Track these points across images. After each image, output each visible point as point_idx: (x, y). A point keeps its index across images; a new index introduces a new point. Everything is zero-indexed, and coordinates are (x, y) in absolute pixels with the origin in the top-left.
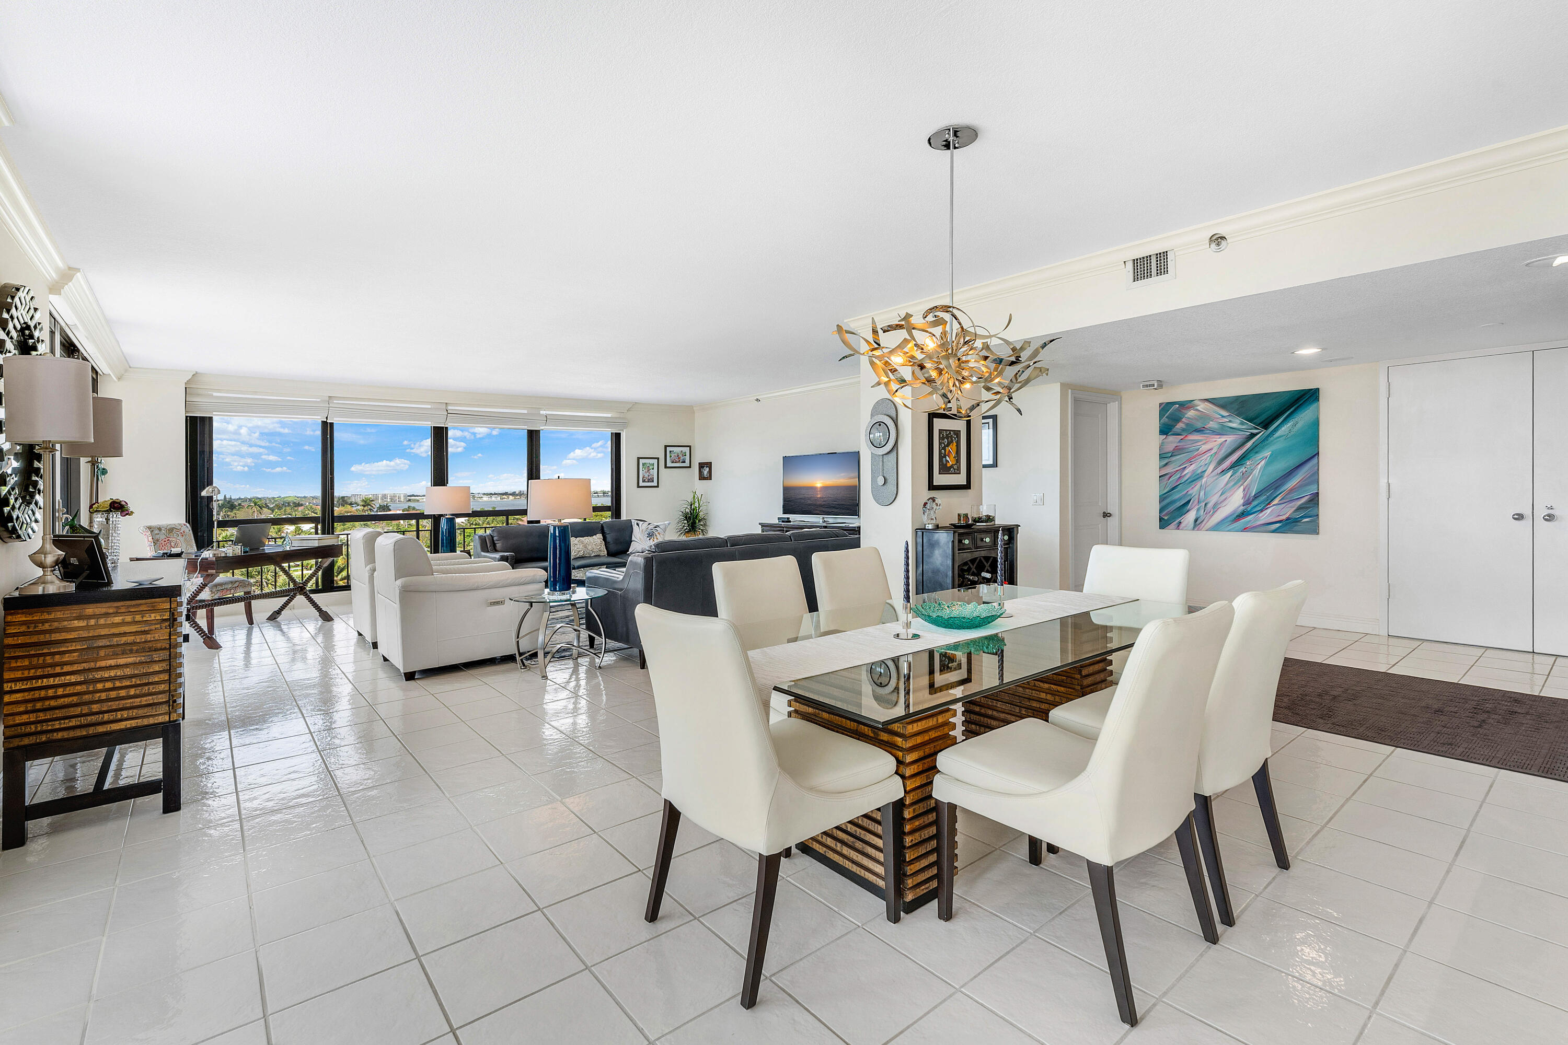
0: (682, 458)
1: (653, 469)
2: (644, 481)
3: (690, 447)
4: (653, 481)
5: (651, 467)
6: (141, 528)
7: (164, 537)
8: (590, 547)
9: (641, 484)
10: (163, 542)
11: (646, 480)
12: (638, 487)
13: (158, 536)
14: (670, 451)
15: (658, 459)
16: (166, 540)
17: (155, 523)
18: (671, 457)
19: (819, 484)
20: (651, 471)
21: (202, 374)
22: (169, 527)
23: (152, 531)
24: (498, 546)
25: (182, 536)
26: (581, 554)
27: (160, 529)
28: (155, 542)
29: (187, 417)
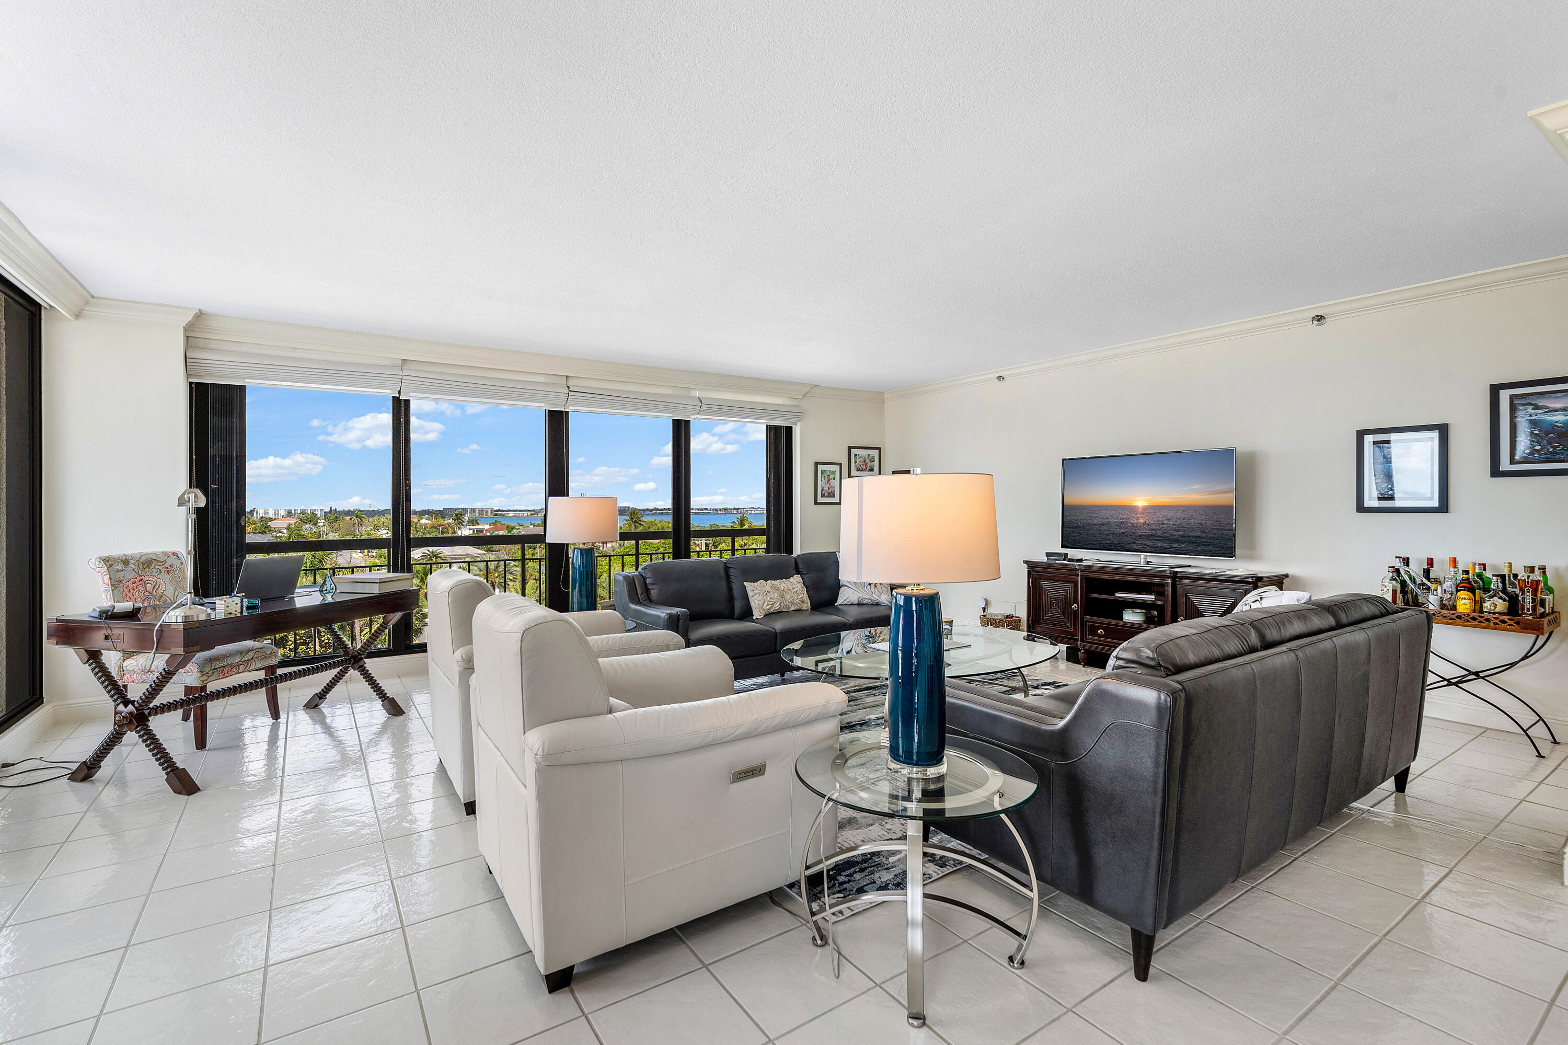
0: (869, 464)
1: (834, 479)
2: (823, 496)
3: (879, 449)
4: (834, 496)
5: (832, 476)
6: (93, 560)
7: (134, 574)
8: (788, 597)
9: (820, 499)
10: (130, 584)
11: (826, 494)
12: (816, 503)
13: (120, 575)
14: (856, 455)
15: (840, 465)
16: (137, 580)
17: (117, 550)
18: (856, 462)
19: (1140, 502)
20: (832, 481)
21: (210, 315)
22: (144, 558)
23: (111, 565)
24: (654, 593)
25: (168, 572)
26: (777, 607)
27: (126, 562)
28: (116, 584)
29: (191, 383)
